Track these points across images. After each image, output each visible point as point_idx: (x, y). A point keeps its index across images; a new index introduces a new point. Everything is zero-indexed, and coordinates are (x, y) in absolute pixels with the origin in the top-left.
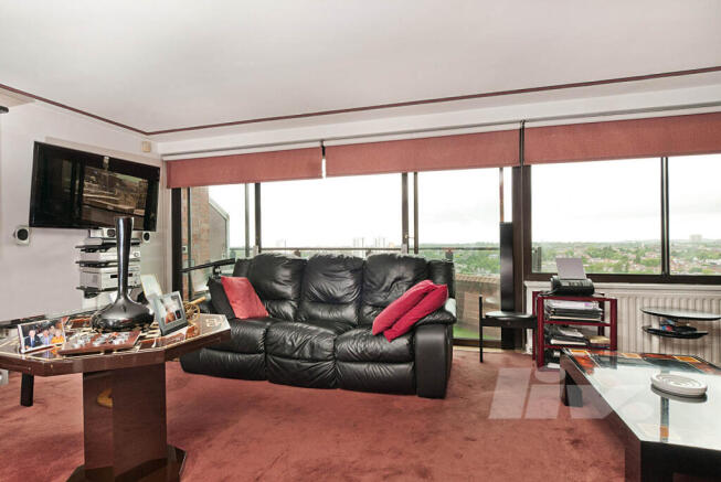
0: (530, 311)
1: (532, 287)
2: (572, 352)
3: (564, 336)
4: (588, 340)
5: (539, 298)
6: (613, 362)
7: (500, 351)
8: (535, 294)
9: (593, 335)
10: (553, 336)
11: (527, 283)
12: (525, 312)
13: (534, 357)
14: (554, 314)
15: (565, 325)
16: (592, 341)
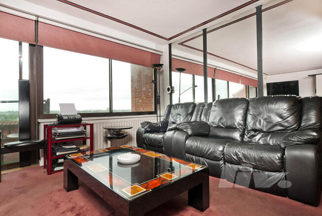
0: (42, 138)
1: (43, 122)
2: (72, 157)
3: (65, 149)
4: (79, 148)
5: (48, 128)
6: (92, 157)
7: (19, 169)
8: (45, 126)
9: (81, 145)
10: (58, 150)
11: (40, 121)
12: (38, 139)
13: (45, 167)
14: (59, 136)
15: (65, 142)
16: (81, 148)
